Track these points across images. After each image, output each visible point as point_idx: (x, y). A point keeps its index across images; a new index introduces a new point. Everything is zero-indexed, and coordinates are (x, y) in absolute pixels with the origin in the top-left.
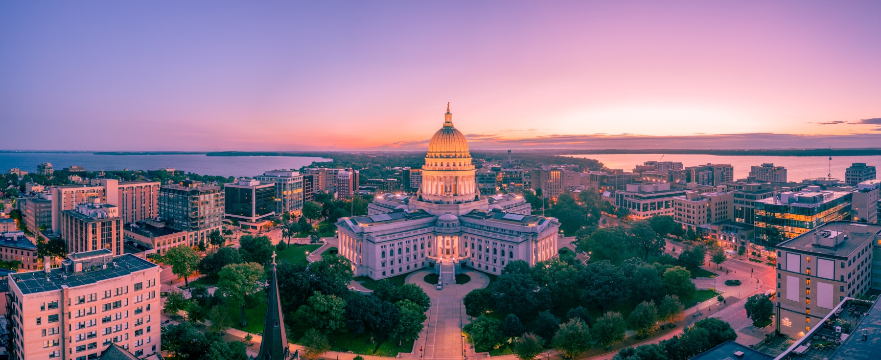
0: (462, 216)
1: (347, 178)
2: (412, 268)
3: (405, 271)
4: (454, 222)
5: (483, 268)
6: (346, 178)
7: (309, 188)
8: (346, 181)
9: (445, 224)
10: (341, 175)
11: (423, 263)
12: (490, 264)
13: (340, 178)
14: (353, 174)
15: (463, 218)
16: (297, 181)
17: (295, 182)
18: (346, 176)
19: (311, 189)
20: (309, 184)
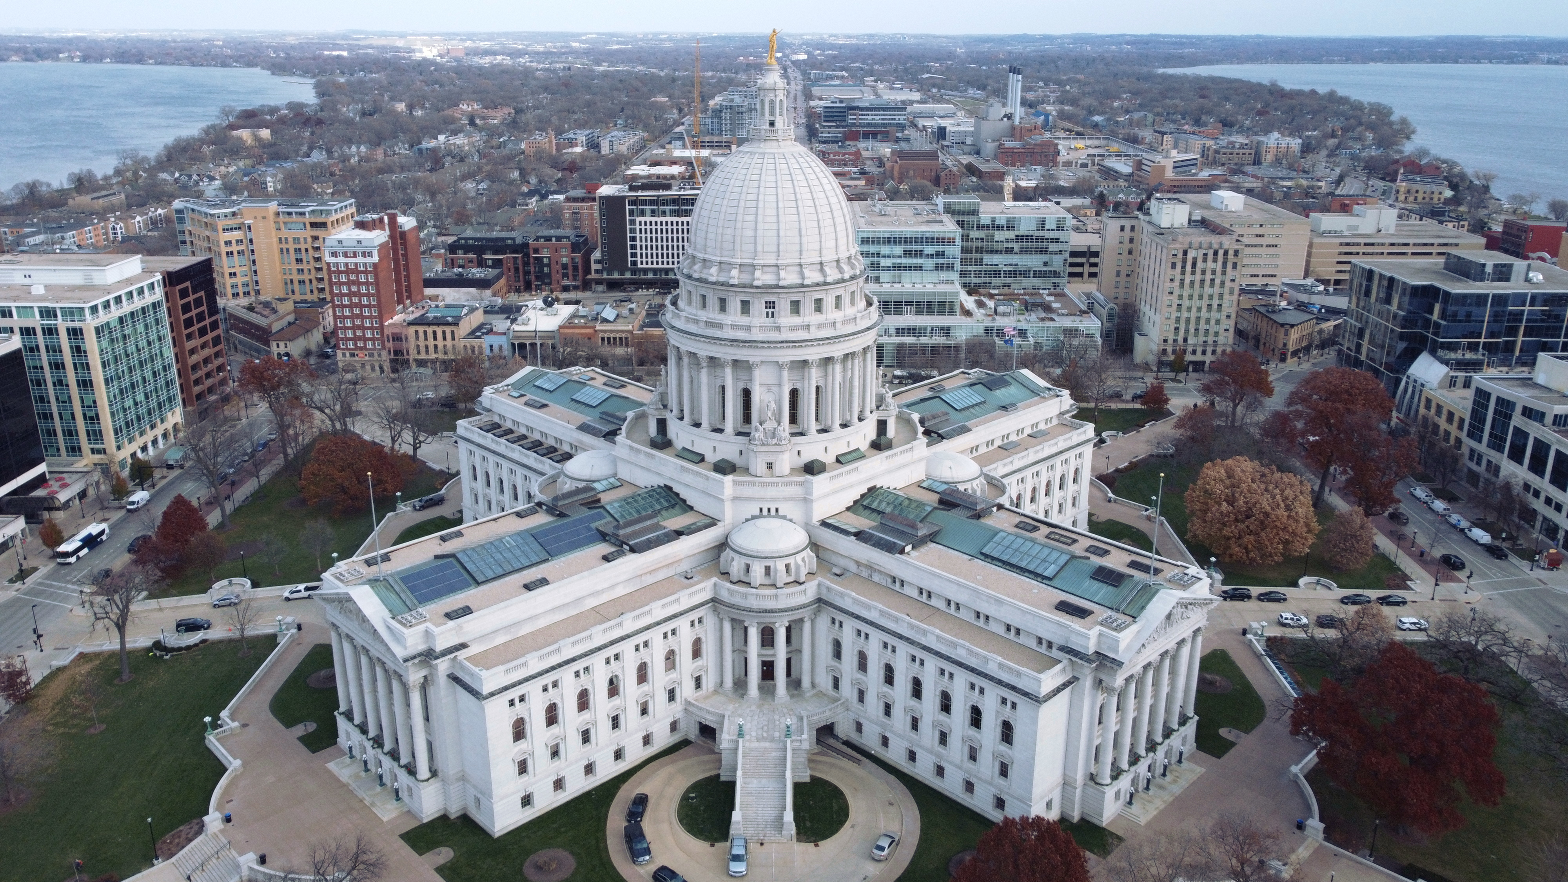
0: (824, 524)
1: (368, 260)
2: (635, 754)
3: (607, 770)
4: (791, 560)
5: (896, 755)
6: (360, 260)
7: (201, 317)
8: (365, 272)
9: (758, 570)
10: (340, 250)
11: (674, 726)
12: (922, 747)
13: (332, 260)
14: (392, 237)
15: (828, 537)
16: (138, 303)
17: (127, 308)
18: (360, 250)
19: (207, 322)
20: (198, 303)
